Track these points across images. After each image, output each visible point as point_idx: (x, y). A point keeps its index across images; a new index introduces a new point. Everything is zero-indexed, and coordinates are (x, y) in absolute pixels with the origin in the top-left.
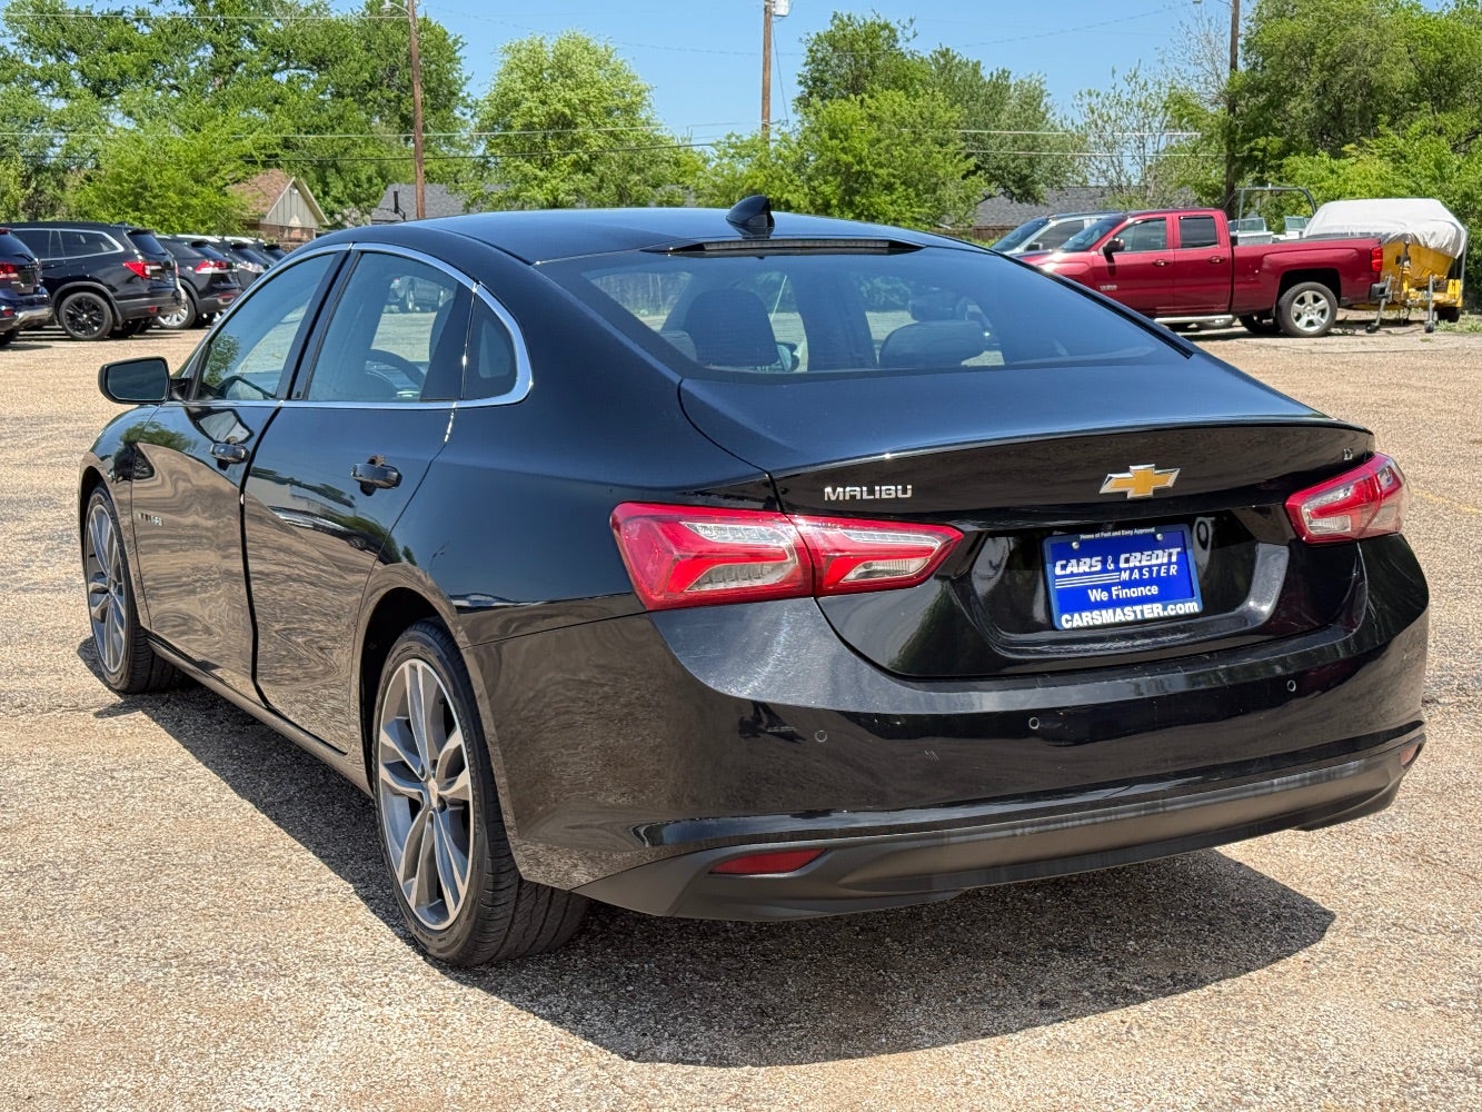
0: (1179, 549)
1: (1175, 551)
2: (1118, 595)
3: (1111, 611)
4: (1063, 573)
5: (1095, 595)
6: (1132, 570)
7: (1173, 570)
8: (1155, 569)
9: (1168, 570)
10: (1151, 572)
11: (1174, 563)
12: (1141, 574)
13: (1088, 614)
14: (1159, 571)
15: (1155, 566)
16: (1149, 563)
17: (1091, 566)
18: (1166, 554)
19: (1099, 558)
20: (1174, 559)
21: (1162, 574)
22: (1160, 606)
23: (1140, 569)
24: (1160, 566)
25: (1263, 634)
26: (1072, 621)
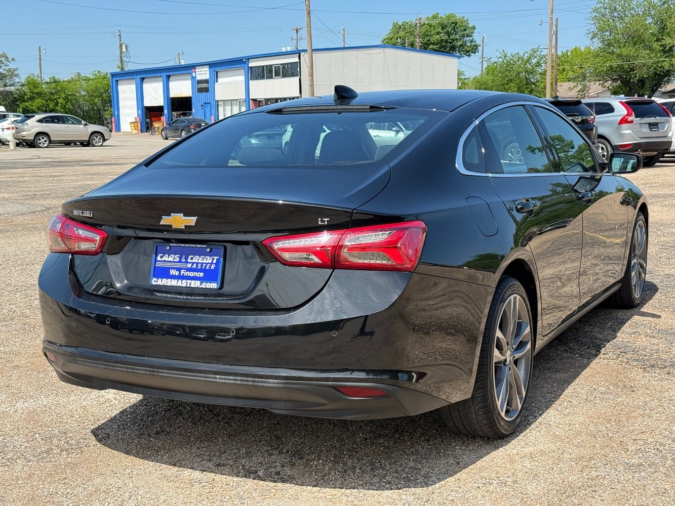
0: (218, 257)
1: (216, 258)
2: (183, 274)
3: (176, 280)
4: (161, 259)
5: (173, 272)
6: (193, 263)
7: (213, 267)
8: (204, 265)
9: (210, 266)
10: (202, 266)
11: (214, 264)
12: (197, 266)
13: (166, 280)
14: (206, 266)
15: (205, 263)
16: (202, 262)
17: (174, 258)
18: (211, 259)
19: (179, 256)
20: (215, 261)
21: (207, 268)
22: (199, 282)
23: (197, 263)
24: (207, 264)
25: (247, 305)
26: (157, 281)
